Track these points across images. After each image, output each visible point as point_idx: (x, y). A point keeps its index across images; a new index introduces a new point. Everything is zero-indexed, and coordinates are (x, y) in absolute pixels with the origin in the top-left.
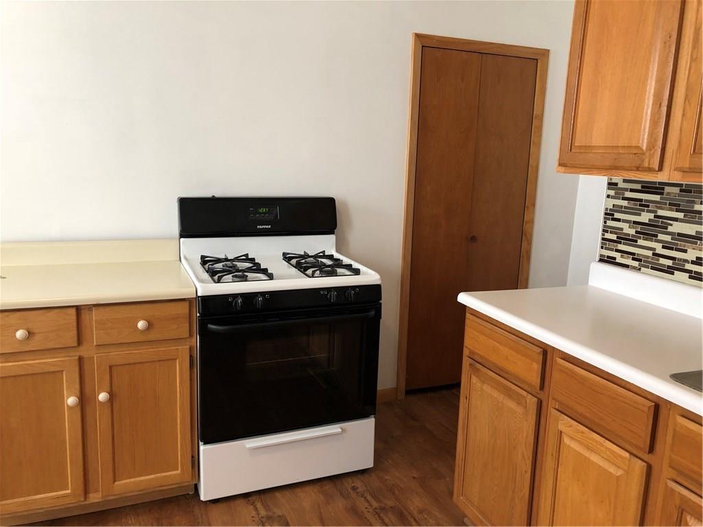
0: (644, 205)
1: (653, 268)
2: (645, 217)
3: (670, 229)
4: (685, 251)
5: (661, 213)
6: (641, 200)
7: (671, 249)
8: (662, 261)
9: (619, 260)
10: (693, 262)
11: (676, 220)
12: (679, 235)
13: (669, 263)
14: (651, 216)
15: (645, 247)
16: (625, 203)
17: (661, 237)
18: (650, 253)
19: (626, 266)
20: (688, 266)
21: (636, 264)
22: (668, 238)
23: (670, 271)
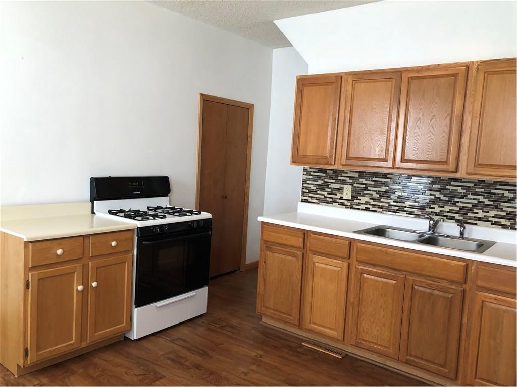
0: (319, 178)
1: (324, 202)
2: (320, 182)
3: (330, 187)
4: (336, 195)
5: (326, 180)
6: (318, 176)
7: (331, 194)
8: (328, 199)
9: (310, 200)
10: (339, 199)
11: (332, 183)
12: (334, 188)
13: (331, 200)
14: (322, 182)
15: (321, 194)
16: (311, 177)
17: (327, 190)
18: (323, 197)
19: (313, 203)
20: (338, 200)
21: (317, 201)
22: (329, 190)
23: (331, 202)
